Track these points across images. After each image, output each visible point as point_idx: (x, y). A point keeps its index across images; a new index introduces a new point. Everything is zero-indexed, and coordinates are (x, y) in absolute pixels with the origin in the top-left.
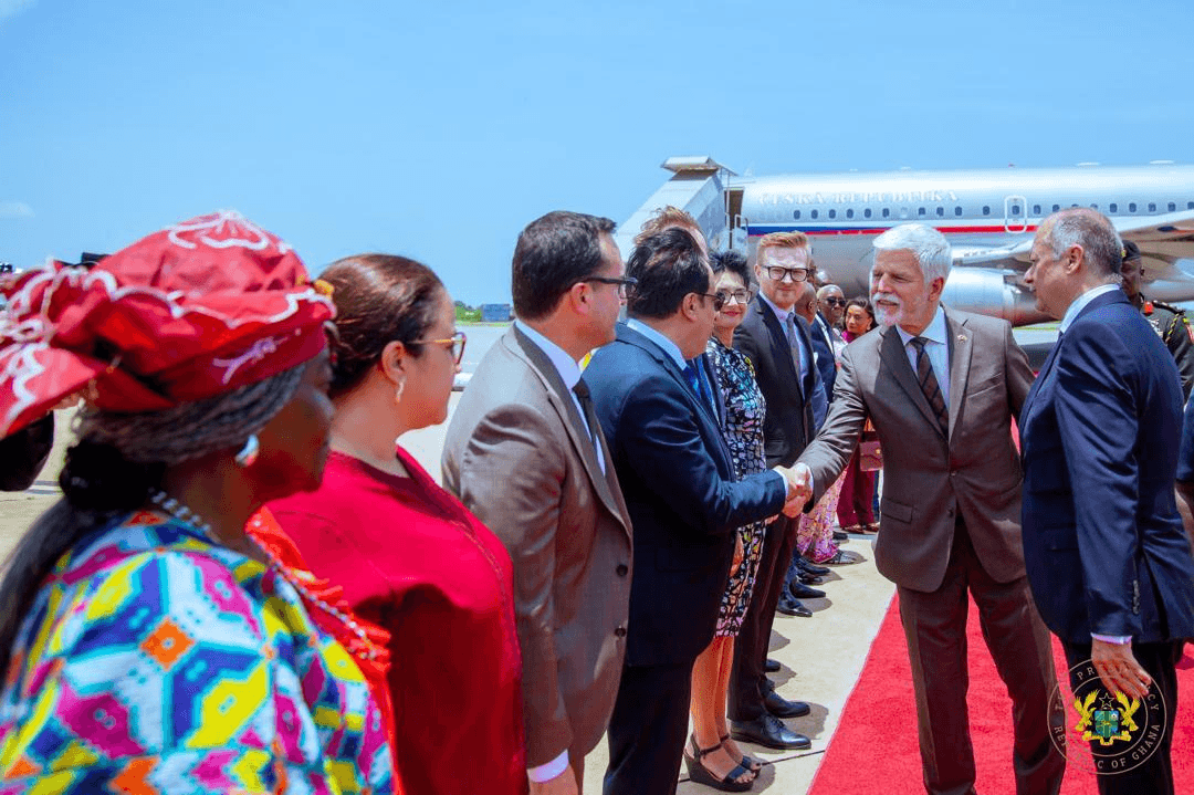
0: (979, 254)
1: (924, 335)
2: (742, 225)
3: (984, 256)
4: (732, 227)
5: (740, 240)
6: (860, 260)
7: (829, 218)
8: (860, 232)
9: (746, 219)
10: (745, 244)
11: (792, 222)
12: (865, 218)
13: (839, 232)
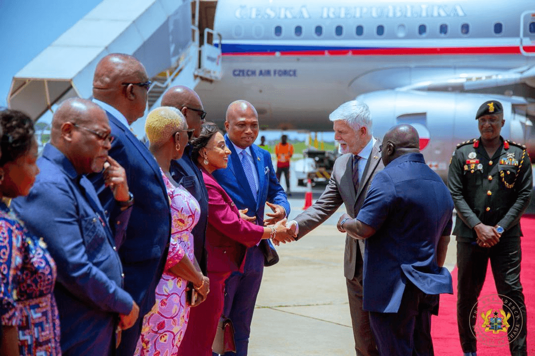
0: (484, 78)
1: (360, 155)
2: (216, 41)
3: (488, 80)
4: (201, 43)
5: (210, 59)
6: (350, 85)
7: (315, 36)
8: (350, 53)
9: (219, 35)
10: (218, 64)
11: (273, 39)
12: (357, 37)
13: (326, 52)
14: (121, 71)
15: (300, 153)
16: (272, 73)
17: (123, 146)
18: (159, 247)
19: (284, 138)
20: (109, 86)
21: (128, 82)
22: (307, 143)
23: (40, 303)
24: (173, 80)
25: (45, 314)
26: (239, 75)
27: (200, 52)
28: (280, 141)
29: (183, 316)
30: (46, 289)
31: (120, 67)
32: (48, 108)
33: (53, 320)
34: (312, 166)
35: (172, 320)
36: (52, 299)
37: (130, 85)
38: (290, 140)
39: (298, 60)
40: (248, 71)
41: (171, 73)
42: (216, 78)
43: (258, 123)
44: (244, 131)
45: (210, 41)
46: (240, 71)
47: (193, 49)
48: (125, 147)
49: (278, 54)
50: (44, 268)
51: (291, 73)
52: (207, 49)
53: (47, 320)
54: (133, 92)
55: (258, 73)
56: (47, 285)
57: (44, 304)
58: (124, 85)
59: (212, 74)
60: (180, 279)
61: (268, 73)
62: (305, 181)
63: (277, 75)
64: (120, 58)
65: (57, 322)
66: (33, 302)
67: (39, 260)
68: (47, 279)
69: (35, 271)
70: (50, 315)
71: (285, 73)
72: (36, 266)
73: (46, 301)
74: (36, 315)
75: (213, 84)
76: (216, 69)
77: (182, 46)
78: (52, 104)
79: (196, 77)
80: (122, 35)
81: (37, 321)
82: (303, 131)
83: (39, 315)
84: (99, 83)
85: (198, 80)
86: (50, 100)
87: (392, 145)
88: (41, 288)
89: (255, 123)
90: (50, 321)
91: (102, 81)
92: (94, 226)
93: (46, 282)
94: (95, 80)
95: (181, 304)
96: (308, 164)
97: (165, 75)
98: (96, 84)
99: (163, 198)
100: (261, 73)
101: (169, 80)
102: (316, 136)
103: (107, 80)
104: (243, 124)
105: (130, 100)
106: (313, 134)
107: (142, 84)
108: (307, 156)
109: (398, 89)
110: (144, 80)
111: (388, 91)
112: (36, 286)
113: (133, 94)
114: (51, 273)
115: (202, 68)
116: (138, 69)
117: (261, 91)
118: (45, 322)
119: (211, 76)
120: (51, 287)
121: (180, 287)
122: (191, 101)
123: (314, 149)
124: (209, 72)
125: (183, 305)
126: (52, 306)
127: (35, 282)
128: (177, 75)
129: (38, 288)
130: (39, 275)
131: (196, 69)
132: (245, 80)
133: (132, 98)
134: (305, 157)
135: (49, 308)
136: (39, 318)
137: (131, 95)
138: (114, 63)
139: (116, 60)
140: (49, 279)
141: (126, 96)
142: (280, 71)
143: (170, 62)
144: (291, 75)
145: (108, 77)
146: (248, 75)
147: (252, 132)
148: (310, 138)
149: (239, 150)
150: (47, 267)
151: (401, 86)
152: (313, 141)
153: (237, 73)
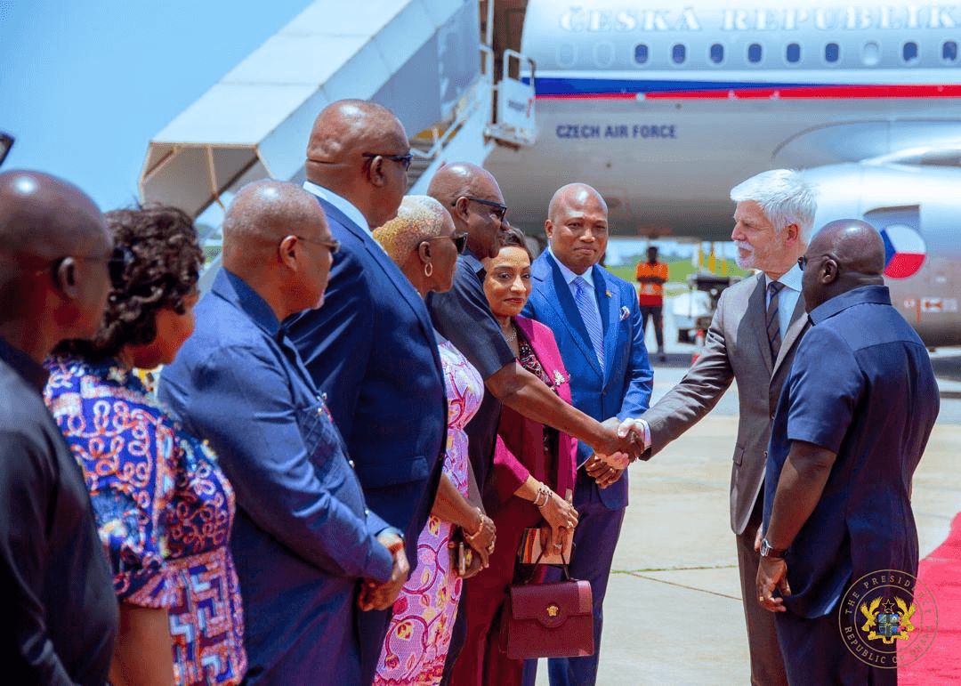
1: (782, 280)
2: (525, 73)
4: (497, 77)
5: (513, 104)
6: (775, 153)
7: (711, 64)
8: (776, 94)
9: (531, 61)
10: (528, 115)
11: (630, 68)
12: (788, 64)
13: (731, 94)
14: (362, 131)
15: (683, 281)
16: (630, 131)
17: (360, 269)
18: (424, 459)
19: (653, 252)
20: (337, 157)
21: (372, 152)
22: (695, 260)
23: (208, 563)
24: (444, 145)
25: (215, 583)
26: (568, 135)
27: (495, 94)
28: (646, 259)
29: (444, 590)
30: (218, 537)
31: (359, 124)
32: (214, 198)
33: (231, 595)
34: (705, 305)
35: (421, 596)
36: (227, 554)
37: (378, 158)
38: (664, 257)
39: (679, 106)
40: (585, 127)
41: (441, 134)
42: (526, 140)
43: (606, 226)
44: (579, 236)
45: (514, 73)
46: (570, 128)
47: (482, 88)
48: (365, 272)
49: (640, 97)
50: (213, 497)
51: (666, 131)
52: (508, 87)
53: (219, 594)
54: (382, 171)
55: (603, 131)
56: (219, 528)
57: (215, 566)
58: (367, 158)
59: (518, 134)
60: (435, 519)
61: (623, 131)
62: (692, 333)
63: (639, 134)
64: (360, 108)
65: (237, 598)
66: (196, 561)
67: (203, 482)
68: (218, 517)
69: (197, 503)
70: (225, 585)
71: (654, 131)
72: (199, 493)
73: (218, 560)
74: (200, 587)
75: (520, 152)
76: (525, 124)
77: (462, 82)
78: (221, 192)
79: (487, 139)
80: (351, 63)
81: (202, 597)
82: (686, 239)
83: (206, 586)
84: (320, 152)
85: (492, 146)
86: (218, 182)
87: (835, 263)
88: (209, 536)
89: (601, 224)
90: (225, 596)
91: (326, 149)
92: (319, 423)
93: (219, 524)
94: (313, 146)
95: (437, 564)
96: (698, 301)
97: (430, 134)
98: (314, 153)
99: (433, 367)
100: (609, 131)
101: (438, 144)
102: (712, 250)
103: (336, 146)
104: (578, 224)
105: (375, 185)
106: (706, 245)
107: (398, 157)
108: (695, 287)
109: (865, 162)
110: (402, 152)
111: (848, 165)
112: (201, 532)
113: (381, 175)
114: (225, 506)
115: (499, 123)
116: (394, 129)
117: (609, 165)
118: (216, 598)
119: (516, 138)
120: (226, 533)
121: (436, 533)
122: (475, 186)
123: (708, 273)
124: (513, 130)
125: (442, 567)
126: (228, 569)
127: (198, 522)
128: (452, 135)
129: (202, 533)
130: (206, 510)
131: (487, 125)
132: (581, 145)
133: (380, 182)
134: (691, 288)
135: (222, 573)
136: (206, 591)
137: (378, 177)
138: (349, 116)
139: (350, 110)
140: (222, 517)
141: (369, 179)
142: (645, 127)
143: (439, 113)
144: (664, 136)
145: (338, 140)
146: (586, 136)
147: (593, 238)
148: (701, 252)
149: (569, 276)
150: (218, 495)
151: (870, 156)
152: (706, 259)
153: (564, 132)
